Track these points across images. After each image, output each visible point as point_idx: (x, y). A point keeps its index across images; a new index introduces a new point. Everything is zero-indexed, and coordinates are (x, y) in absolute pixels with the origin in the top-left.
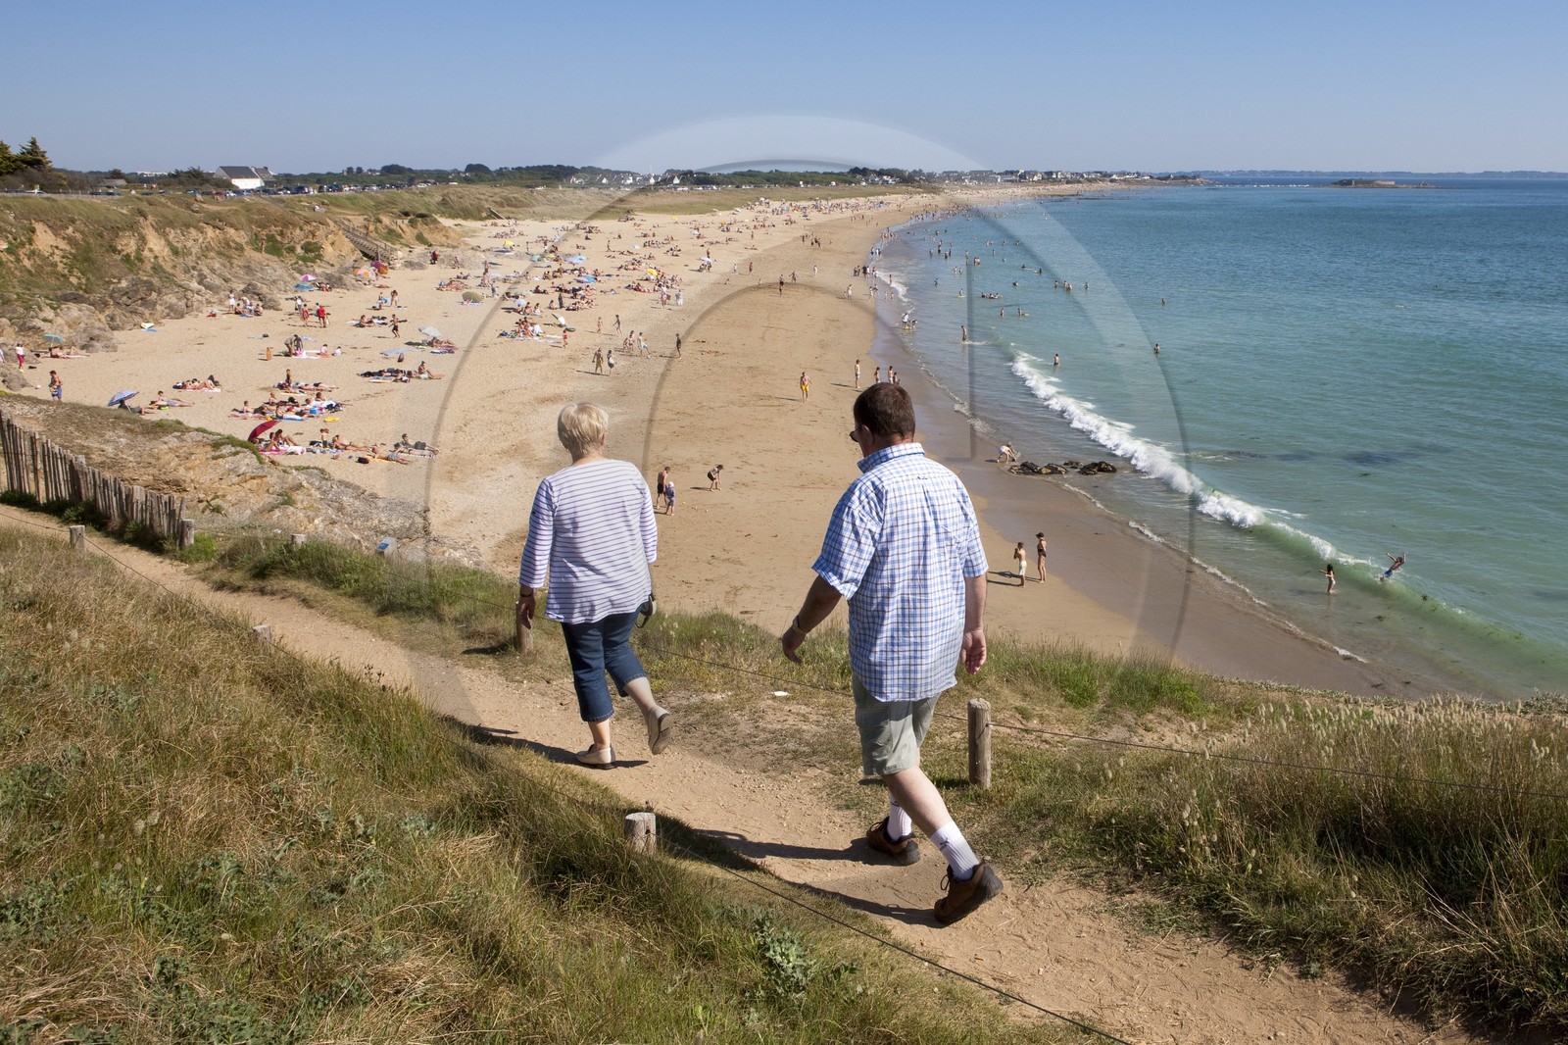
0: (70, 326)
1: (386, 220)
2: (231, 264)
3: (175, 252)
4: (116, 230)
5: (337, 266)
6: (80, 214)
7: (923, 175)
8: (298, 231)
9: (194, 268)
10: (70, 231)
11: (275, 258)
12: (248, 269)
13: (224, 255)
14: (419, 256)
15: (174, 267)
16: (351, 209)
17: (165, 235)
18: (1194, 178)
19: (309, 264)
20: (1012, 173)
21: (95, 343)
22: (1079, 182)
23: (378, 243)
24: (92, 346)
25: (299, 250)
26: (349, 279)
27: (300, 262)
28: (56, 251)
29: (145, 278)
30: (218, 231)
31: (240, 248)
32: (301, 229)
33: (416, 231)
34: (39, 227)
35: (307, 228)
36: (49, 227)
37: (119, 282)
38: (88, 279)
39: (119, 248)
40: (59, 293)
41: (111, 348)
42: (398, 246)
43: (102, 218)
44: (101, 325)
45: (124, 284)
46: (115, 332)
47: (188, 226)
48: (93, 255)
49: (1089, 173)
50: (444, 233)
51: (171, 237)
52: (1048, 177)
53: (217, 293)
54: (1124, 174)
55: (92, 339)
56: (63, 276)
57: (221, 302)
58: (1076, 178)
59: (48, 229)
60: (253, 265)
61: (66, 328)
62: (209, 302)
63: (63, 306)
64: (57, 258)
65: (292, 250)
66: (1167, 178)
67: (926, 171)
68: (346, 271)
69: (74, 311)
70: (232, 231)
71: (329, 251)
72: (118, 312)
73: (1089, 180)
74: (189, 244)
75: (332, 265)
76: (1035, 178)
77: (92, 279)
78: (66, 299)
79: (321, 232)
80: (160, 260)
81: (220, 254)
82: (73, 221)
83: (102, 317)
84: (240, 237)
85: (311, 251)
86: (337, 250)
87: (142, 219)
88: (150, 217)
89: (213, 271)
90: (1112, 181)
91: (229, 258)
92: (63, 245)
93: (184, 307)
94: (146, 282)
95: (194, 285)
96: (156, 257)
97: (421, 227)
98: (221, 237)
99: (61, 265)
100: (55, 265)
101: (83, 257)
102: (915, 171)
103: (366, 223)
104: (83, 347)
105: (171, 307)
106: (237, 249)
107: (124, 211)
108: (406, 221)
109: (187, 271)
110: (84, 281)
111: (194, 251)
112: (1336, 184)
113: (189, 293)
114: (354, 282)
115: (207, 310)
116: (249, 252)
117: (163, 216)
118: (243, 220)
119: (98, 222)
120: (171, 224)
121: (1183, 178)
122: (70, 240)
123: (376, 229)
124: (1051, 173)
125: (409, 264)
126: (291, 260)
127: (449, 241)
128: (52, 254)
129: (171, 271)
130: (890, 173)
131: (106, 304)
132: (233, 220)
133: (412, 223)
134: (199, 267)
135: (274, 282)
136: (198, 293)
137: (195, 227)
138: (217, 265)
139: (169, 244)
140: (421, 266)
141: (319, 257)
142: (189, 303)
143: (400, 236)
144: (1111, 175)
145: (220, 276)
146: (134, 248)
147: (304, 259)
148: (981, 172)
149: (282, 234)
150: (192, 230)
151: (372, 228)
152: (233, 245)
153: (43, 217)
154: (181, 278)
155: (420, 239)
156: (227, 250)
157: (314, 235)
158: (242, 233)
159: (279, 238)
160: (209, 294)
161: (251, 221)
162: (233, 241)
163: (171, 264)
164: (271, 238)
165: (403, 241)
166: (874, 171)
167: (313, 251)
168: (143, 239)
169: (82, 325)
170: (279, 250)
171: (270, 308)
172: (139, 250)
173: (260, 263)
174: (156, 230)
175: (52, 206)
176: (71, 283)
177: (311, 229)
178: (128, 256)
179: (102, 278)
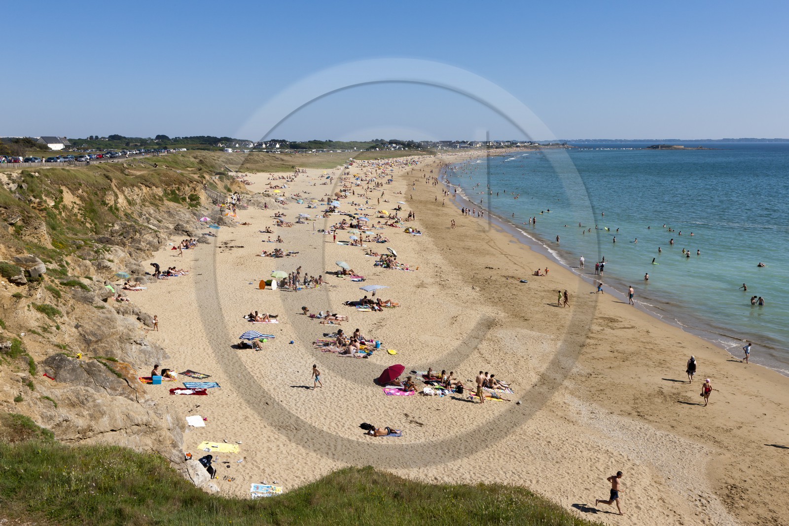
2: (159, 210)
3: (130, 203)
4: (103, 190)
8: (187, 187)
10: (80, 191)
12: (169, 213)
13: (154, 204)
17: (123, 192)
23: (216, 192)
25: (188, 200)
27: (191, 208)
28: (75, 206)
29: (128, 223)
30: (148, 189)
32: (189, 186)
34: (64, 190)
35: (191, 185)
36: (69, 189)
39: (106, 202)
45: (117, 227)
47: (133, 186)
48: (96, 208)
50: (238, 184)
51: (126, 193)
56: (82, 222)
59: (68, 191)
60: (172, 211)
64: (76, 211)
65: (184, 199)
70: (154, 188)
71: (204, 200)
74: (135, 197)
75: (207, 209)
76: (478, 146)
77: (98, 224)
79: (198, 187)
80: (124, 209)
81: (151, 203)
82: (81, 185)
84: (159, 192)
85: (194, 200)
87: (110, 182)
88: (114, 180)
89: (151, 215)
91: (157, 206)
92: (79, 201)
96: (122, 207)
98: (151, 192)
99: (79, 216)
100: (75, 215)
101: (90, 210)
103: (200, 179)
106: (160, 200)
109: (140, 216)
110: (93, 225)
111: (138, 202)
116: (166, 202)
117: (120, 179)
119: (93, 185)
120: (125, 184)
122: (81, 198)
127: (242, 190)
128: (73, 207)
129: (133, 216)
132: (153, 180)
135: (186, 221)
137: (137, 186)
138: (152, 211)
139: (126, 198)
141: (199, 204)
145: (155, 218)
146: (113, 202)
149: (179, 189)
150: (135, 188)
152: (157, 197)
153: (65, 182)
156: (155, 201)
157: (195, 190)
158: (160, 189)
159: (177, 192)
161: (161, 181)
162: (157, 195)
163: (131, 211)
164: (173, 192)
168: (115, 195)
170: (178, 200)
172: (116, 203)
174: (119, 189)
175: (69, 175)
176: (87, 227)
177: (194, 186)
178: (111, 207)
179: (102, 223)
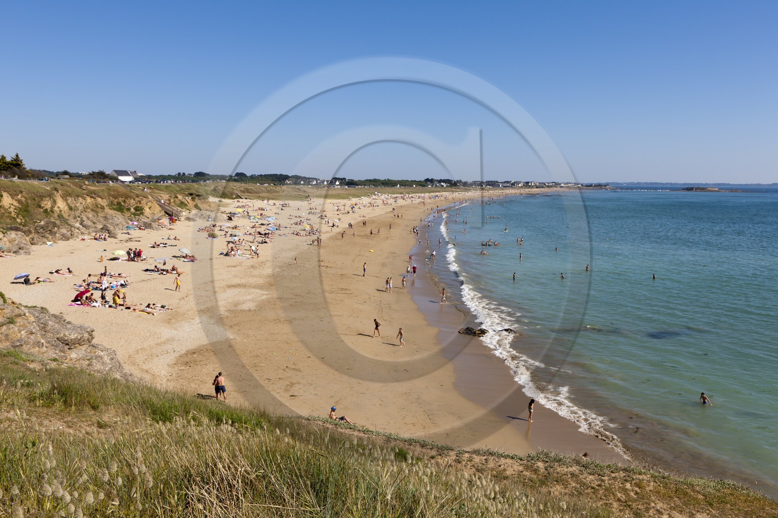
0: (10, 242)
1: (180, 197)
2: (98, 215)
3: (71, 209)
4: (42, 197)
5: (150, 218)
6: (25, 189)
7: (462, 182)
8: (132, 200)
9: (79, 217)
10: (19, 196)
11: (120, 213)
12: (106, 218)
13: (95, 211)
14: (194, 215)
15: (69, 216)
16: (165, 191)
17: (66, 200)
18: (605, 186)
19: (137, 217)
20: (508, 182)
21: (20, 251)
22: (543, 187)
23: (173, 208)
24: (19, 252)
26: (154, 225)
27: (132, 216)
28: (12, 206)
29: (53, 221)
30: (92, 199)
31: (103, 208)
32: (134, 200)
33: (194, 203)
34: (5, 195)
35: (137, 199)
36: (10, 194)
37: (40, 222)
38: (26, 220)
39: (42, 205)
40: (9, 226)
41: (28, 253)
42: (184, 210)
43: (36, 191)
44: (25, 242)
45: (42, 223)
46: (33, 246)
47: (78, 196)
48: (29, 209)
49: (548, 183)
50: (208, 204)
51: (69, 201)
52: (527, 185)
53: (89, 229)
54: (568, 183)
55: (20, 249)
56: (14, 218)
57: (89, 234)
58: (542, 185)
59: (9, 196)
60: (108, 217)
61: (8, 243)
62: (82, 233)
63: (8, 232)
64: (12, 210)
65: (129, 210)
66: (591, 186)
67: (463, 181)
68: (154, 221)
69: (13, 234)
70: (99, 199)
71: (147, 211)
72: (36, 236)
73: (548, 187)
74: (78, 205)
75: (148, 218)
76: (520, 185)
77: (27, 220)
78: (11, 229)
79: (144, 201)
80: (63, 212)
81: (92, 210)
82: (21, 192)
83: (28, 238)
84: (103, 202)
86: (151, 210)
87: (56, 192)
88: (60, 192)
89: (88, 218)
90: (561, 187)
91: (97, 212)
92: (16, 203)
93: (70, 235)
94: (53, 222)
95: (77, 225)
96: (61, 211)
97: (197, 201)
98: (94, 202)
99: (13, 213)
100: (10, 213)
101: (24, 210)
102: (457, 181)
103: (169, 198)
104: (14, 252)
105: (63, 235)
106: (101, 208)
107: (48, 188)
108: (190, 198)
109: (75, 218)
110: (23, 221)
111: (80, 208)
112: (684, 189)
113: (73, 229)
114: (157, 226)
115: (81, 237)
116: (107, 210)
117: (67, 191)
118: (106, 194)
119: (33, 193)
120: (70, 195)
121: (599, 186)
122: (19, 201)
123: (174, 201)
124: (528, 183)
125: (188, 219)
126: (127, 214)
127: (211, 208)
128: (10, 208)
129: (67, 218)
130: (445, 181)
131: (30, 232)
132: (101, 194)
133: (193, 199)
134: (81, 217)
135: (117, 225)
136: (78, 229)
137: (81, 197)
138: (90, 216)
139: (68, 204)
140: (193, 220)
141: (142, 214)
142: (72, 234)
143: (186, 205)
144: (560, 184)
145: (91, 221)
146: (50, 206)
147: (135, 215)
148: (492, 182)
149: (124, 202)
150: (80, 199)
151: (172, 200)
152: (99, 206)
153: (7, 190)
154: (71, 221)
155: (196, 207)
156: (96, 209)
157: (140, 203)
158: (105, 200)
159: (123, 204)
160: (83, 230)
161: (110, 195)
162: (100, 204)
163: (68, 214)
164: (119, 204)
165: (187, 207)
166: (437, 180)
167: (139, 210)
168: (55, 202)
169: (16, 242)
170: (122, 209)
171: (112, 237)
172: (52, 207)
173: (112, 215)
174: (62, 198)
175: (12, 185)
176: (17, 222)
177: (139, 200)
178: (46, 210)
179: (32, 220)
